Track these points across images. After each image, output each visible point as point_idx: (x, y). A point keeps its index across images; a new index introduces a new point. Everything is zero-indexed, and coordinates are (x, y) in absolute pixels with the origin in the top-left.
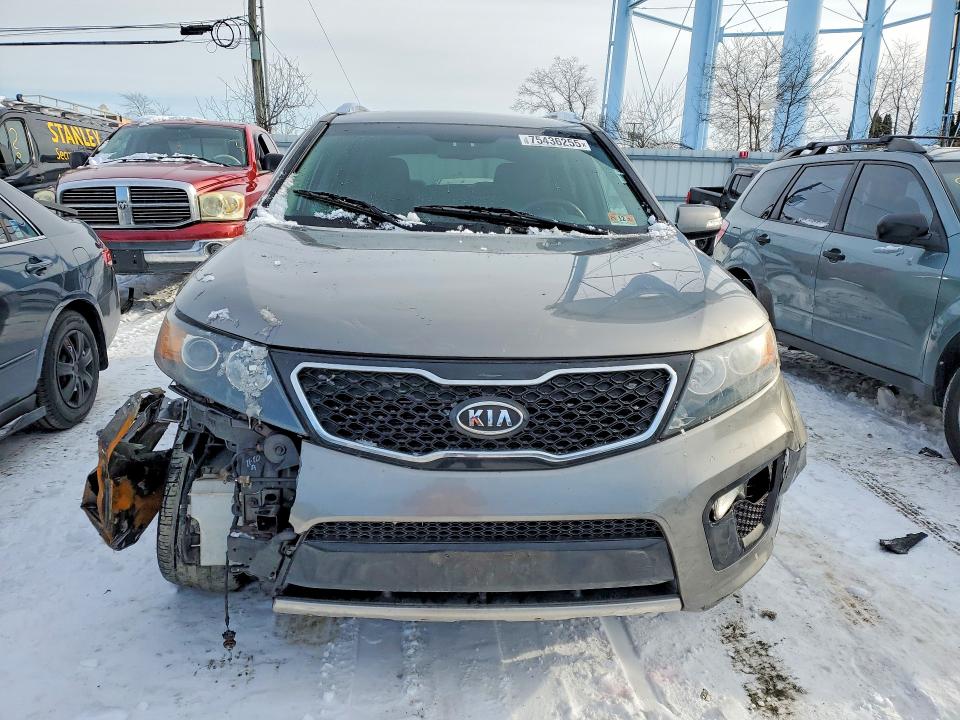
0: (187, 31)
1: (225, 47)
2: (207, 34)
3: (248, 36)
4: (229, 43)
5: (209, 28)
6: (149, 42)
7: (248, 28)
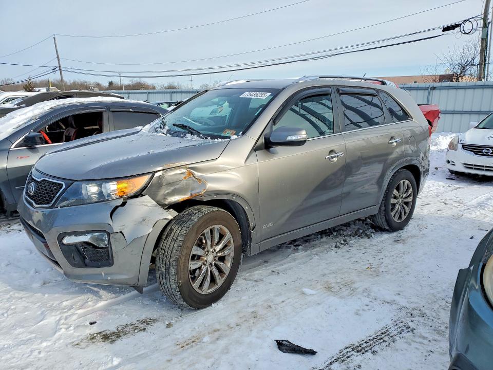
0: (446, 29)
1: (467, 34)
2: (457, 29)
3: (482, 26)
4: (469, 31)
5: (459, 25)
6: (425, 39)
7: (482, 21)
